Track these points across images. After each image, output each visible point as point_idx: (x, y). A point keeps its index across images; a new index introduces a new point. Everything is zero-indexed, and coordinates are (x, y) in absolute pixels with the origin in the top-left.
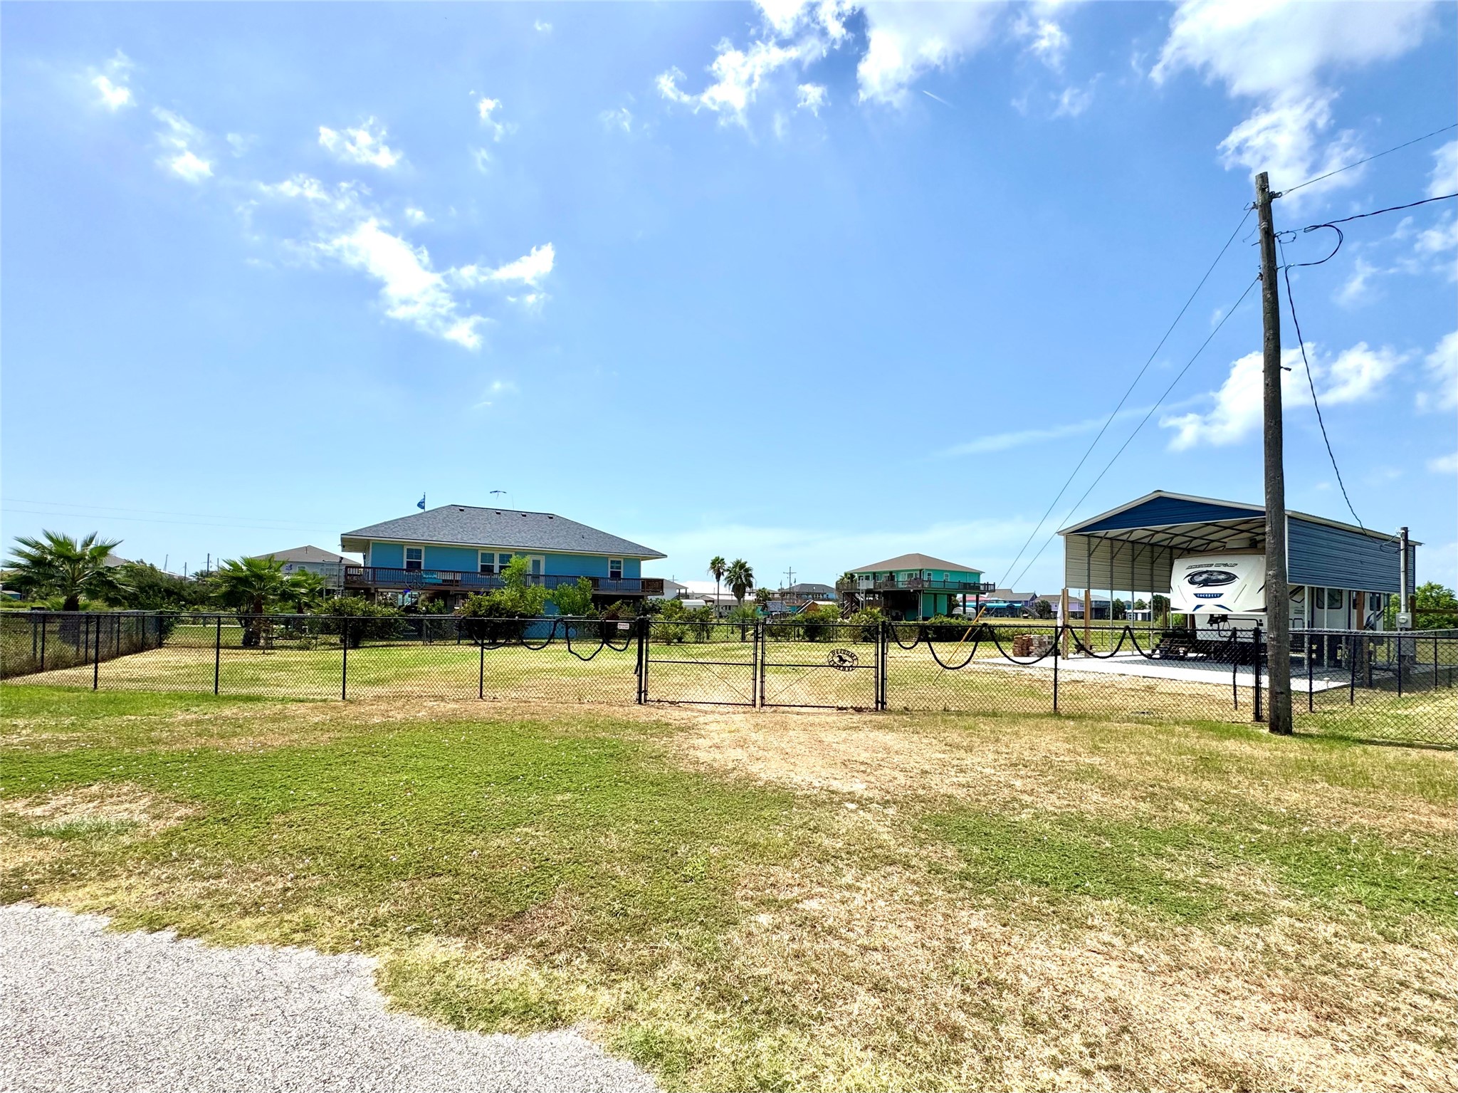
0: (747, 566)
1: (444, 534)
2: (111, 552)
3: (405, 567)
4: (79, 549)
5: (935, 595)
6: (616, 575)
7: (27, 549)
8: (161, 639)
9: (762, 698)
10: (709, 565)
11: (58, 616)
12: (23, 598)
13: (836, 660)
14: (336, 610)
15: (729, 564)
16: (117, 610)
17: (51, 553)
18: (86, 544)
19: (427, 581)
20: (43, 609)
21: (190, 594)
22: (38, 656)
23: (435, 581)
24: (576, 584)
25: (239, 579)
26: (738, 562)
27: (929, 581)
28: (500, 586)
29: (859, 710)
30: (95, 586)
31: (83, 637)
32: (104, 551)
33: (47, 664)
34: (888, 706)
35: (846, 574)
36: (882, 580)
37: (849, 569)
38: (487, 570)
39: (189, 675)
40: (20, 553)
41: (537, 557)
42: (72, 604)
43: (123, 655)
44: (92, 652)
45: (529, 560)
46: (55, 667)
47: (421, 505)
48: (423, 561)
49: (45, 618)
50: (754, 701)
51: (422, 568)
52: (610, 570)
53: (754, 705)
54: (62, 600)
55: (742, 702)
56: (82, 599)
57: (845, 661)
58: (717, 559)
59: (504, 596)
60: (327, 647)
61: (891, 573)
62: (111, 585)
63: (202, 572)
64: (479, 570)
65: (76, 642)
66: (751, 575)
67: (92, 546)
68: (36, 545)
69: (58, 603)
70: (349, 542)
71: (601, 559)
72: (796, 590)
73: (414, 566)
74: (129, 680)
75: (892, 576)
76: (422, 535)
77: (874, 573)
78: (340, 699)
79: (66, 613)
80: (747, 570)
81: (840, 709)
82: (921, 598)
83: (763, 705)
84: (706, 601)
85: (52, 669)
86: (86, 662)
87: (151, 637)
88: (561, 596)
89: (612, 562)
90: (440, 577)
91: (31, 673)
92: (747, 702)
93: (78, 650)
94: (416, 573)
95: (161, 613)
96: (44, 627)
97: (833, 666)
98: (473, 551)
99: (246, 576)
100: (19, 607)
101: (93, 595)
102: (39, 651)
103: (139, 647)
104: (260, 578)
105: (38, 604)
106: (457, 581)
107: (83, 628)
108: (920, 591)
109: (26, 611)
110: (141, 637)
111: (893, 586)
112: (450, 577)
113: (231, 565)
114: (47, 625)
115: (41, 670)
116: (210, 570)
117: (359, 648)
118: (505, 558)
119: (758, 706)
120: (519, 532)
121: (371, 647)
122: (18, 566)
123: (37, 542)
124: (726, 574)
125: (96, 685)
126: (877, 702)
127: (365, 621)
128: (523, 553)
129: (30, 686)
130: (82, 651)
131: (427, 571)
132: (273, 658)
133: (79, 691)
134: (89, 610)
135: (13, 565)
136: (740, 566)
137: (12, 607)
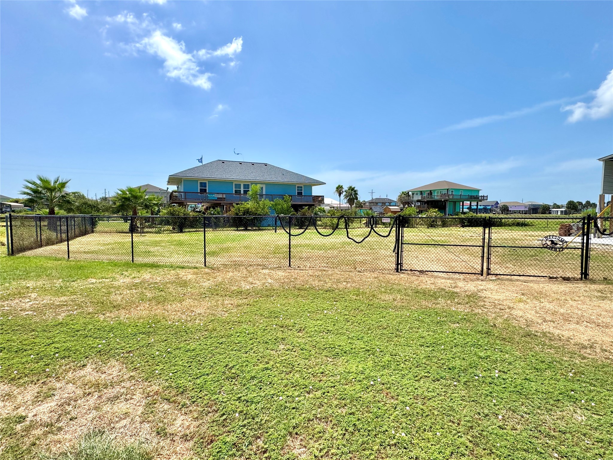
0: (355, 189)
1: (217, 175)
2: (67, 185)
3: (199, 192)
4: (52, 184)
5: (455, 202)
6: (300, 194)
7: (30, 185)
8: (93, 229)
9: (488, 269)
10: (335, 189)
11: (46, 217)
12: (32, 210)
13: (549, 243)
14: (171, 213)
15: (345, 188)
16: (71, 214)
17: (41, 187)
18: (56, 182)
19: (210, 198)
20: (39, 214)
21: (101, 207)
22: (39, 238)
23: (213, 198)
24: (283, 198)
25: (125, 198)
26: (350, 187)
27: (452, 195)
28: (246, 200)
29: (566, 279)
30: (62, 203)
31: (59, 228)
32: (63, 185)
33: (44, 243)
34: (590, 277)
35: (403, 193)
36: (425, 195)
37: (405, 190)
38: (238, 192)
39: (113, 249)
40: (27, 187)
41: (261, 186)
42: (52, 212)
43: (77, 237)
44: (64, 236)
45: (259, 186)
46: (47, 244)
47: (200, 160)
48: (207, 188)
49: (40, 219)
50: (482, 271)
51: (207, 192)
52: (297, 191)
53: (482, 275)
54: (48, 210)
55: (474, 272)
56: (56, 209)
57: (556, 244)
58: (339, 186)
59: (250, 205)
60: (169, 232)
61: (431, 191)
62: (68, 202)
63: (103, 197)
64: (234, 193)
65: (55, 230)
66: (357, 194)
67: (58, 183)
68: (34, 183)
69: (46, 212)
70: (172, 180)
71: (292, 185)
72: (374, 201)
73: (203, 191)
74: (85, 252)
75: (431, 193)
76: (207, 175)
77: (421, 192)
78: (203, 266)
79: (51, 216)
80: (355, 191)
81: (551, 278)
82: (448, 204)
83: (488, 274)
84: (330, 207)
85: (46, 246)
86: (61, 241)
87: (89, 228)
88: (276, 205)
89: (298, 187)
90: (216, 196)
91: (36, 248)
92: (477, 272)
93: (57, 235)
94: (204, 195)
95: (92, 215)
96: (40, 223)
97: (546, 247)
98: (231, 182)
99: (129, 197)
100: (30, 214)
101: (61, 207)
102: (39, 235)
103: (84, 233)
104: (136, 197)
105: (38, 212)
106: (224, 198)
107: (58, 223)
108: (447, 200)
109: (34, 215)
110: (84, 228)
111: (431, 198)
112: (220, 196)
113: (121, 191)
114: (42, 222)
115: (41, 246)
116: (106, 196)
117: (183, 232)
118: (247, 186)
119: (485, 275)
120: (252, 173)
121: (189, 232)
122: (28, 194)
123: (34, 182)
124: (344, 193)
125: (69, 256)
126: (582, 274)
127: (185, 219)
128: (256, 183)
129: (36, 257)
130: (59, 235)
131: (210, 193)
132: (147, 238)
133: (60, 260)
134: (59, 215)
135: (25, 193)
136: (352, 189)
137: (28, 214)
